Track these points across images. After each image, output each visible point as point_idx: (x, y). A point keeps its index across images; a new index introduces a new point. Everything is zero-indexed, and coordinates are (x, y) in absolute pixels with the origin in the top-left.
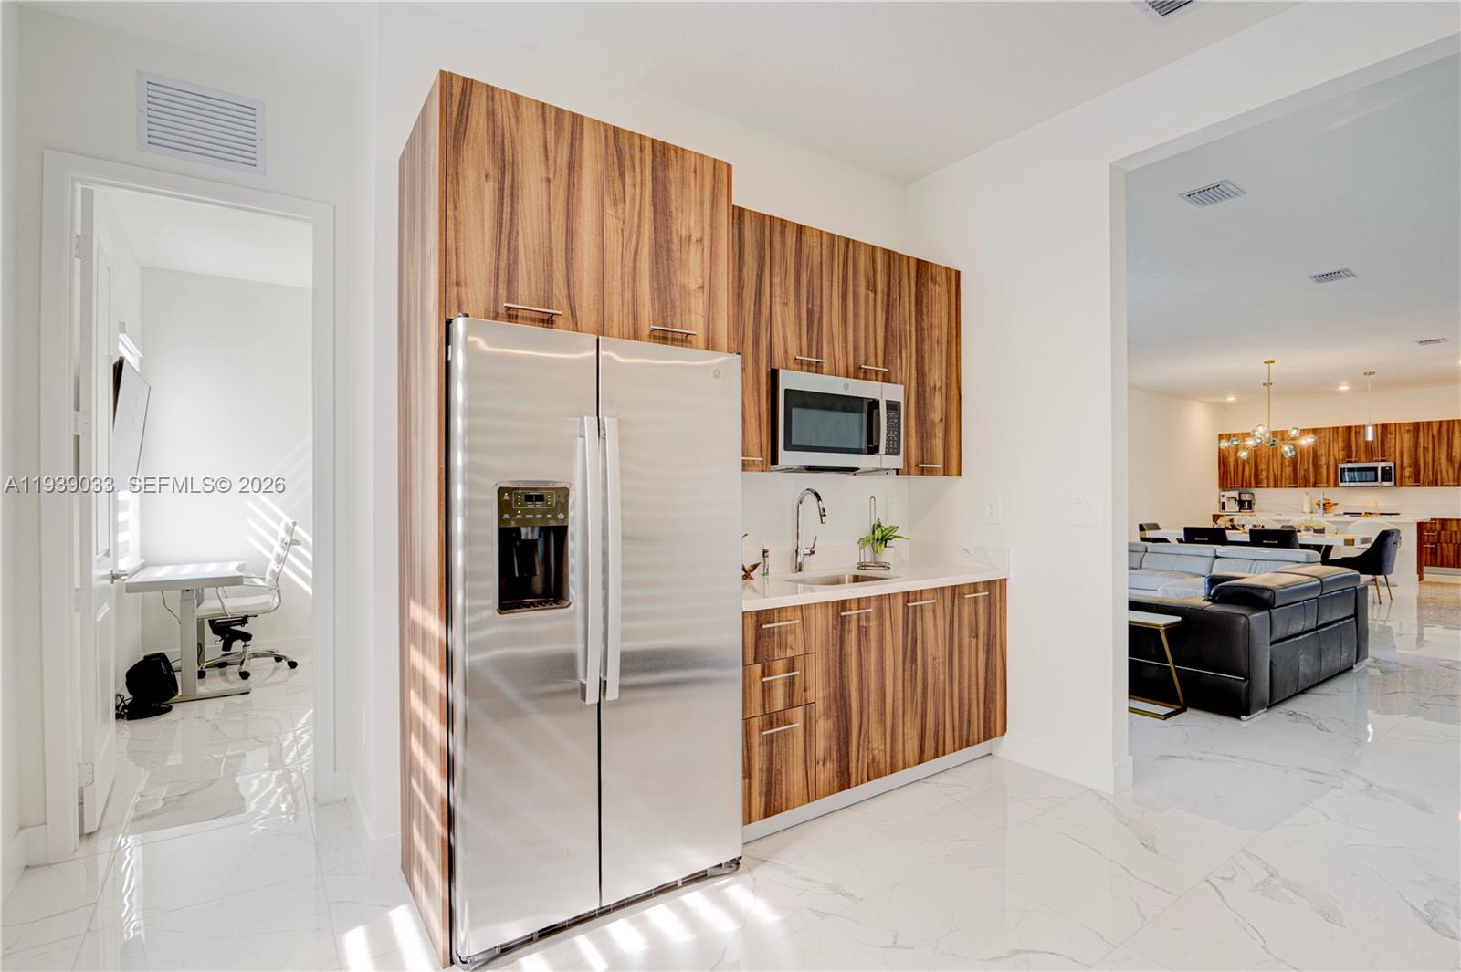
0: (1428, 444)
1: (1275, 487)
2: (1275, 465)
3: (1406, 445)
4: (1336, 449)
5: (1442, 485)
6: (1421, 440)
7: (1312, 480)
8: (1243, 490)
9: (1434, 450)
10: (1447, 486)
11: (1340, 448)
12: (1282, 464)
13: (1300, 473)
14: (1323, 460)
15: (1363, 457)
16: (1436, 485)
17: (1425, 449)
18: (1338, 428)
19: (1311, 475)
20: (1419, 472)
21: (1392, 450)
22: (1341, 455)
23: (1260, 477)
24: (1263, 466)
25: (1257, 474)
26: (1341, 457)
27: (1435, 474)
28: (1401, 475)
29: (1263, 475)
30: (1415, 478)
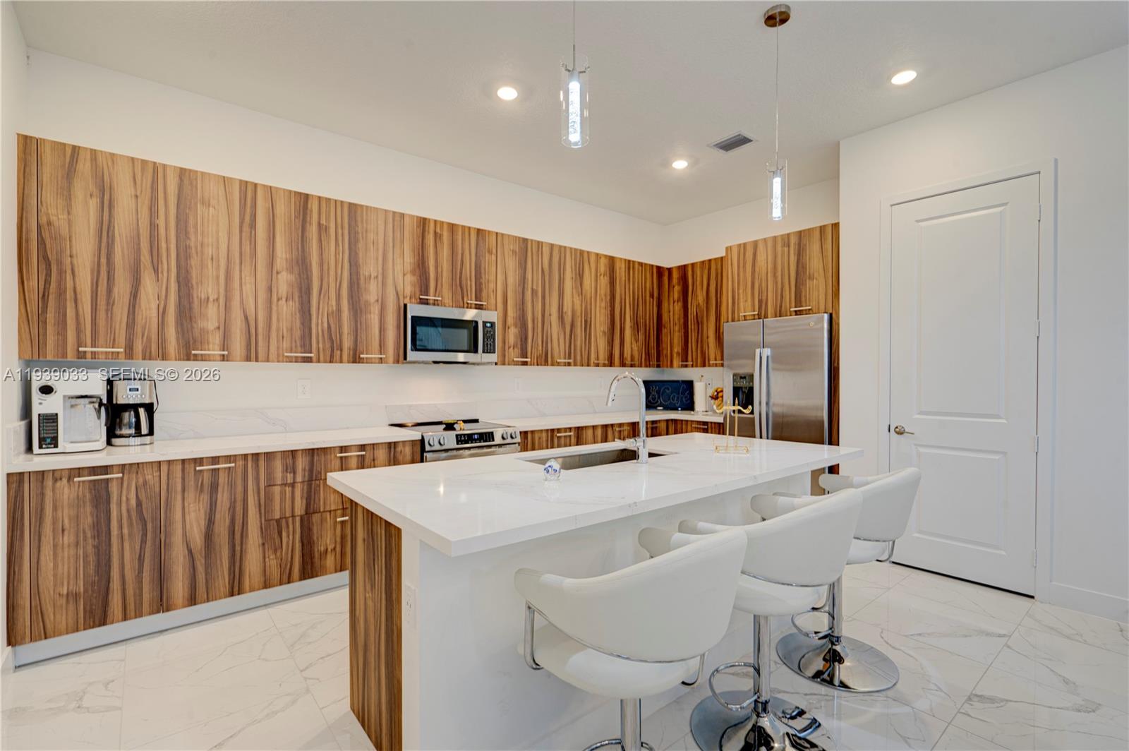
0: (537, 286)
1: (248, 359)
2: (248, 288)
3: (511, 281)
4: (399, 268)
5: (552, 365)
6: (529, 276)
7: (347, 343)
8: (124, 367)
9: (544, 297)
10: (559, 364)
11: (408, 268)
12: (270, 289)
13: (319, 323)
14: (372, 293)
15: (447, 295)
16: (546, 363)
17: (534, 292)
18: (402, 215)
19: (346, 329)
20: (526, 338)
21: (492, 286)
22: (407, 284)
23: (201, 324)
24: (207, 287)
25: (186, 314)
26: (408, 290)
27: (545, 343)
28: (504, 342)
29: (210, 320)
30: (522, 349)
